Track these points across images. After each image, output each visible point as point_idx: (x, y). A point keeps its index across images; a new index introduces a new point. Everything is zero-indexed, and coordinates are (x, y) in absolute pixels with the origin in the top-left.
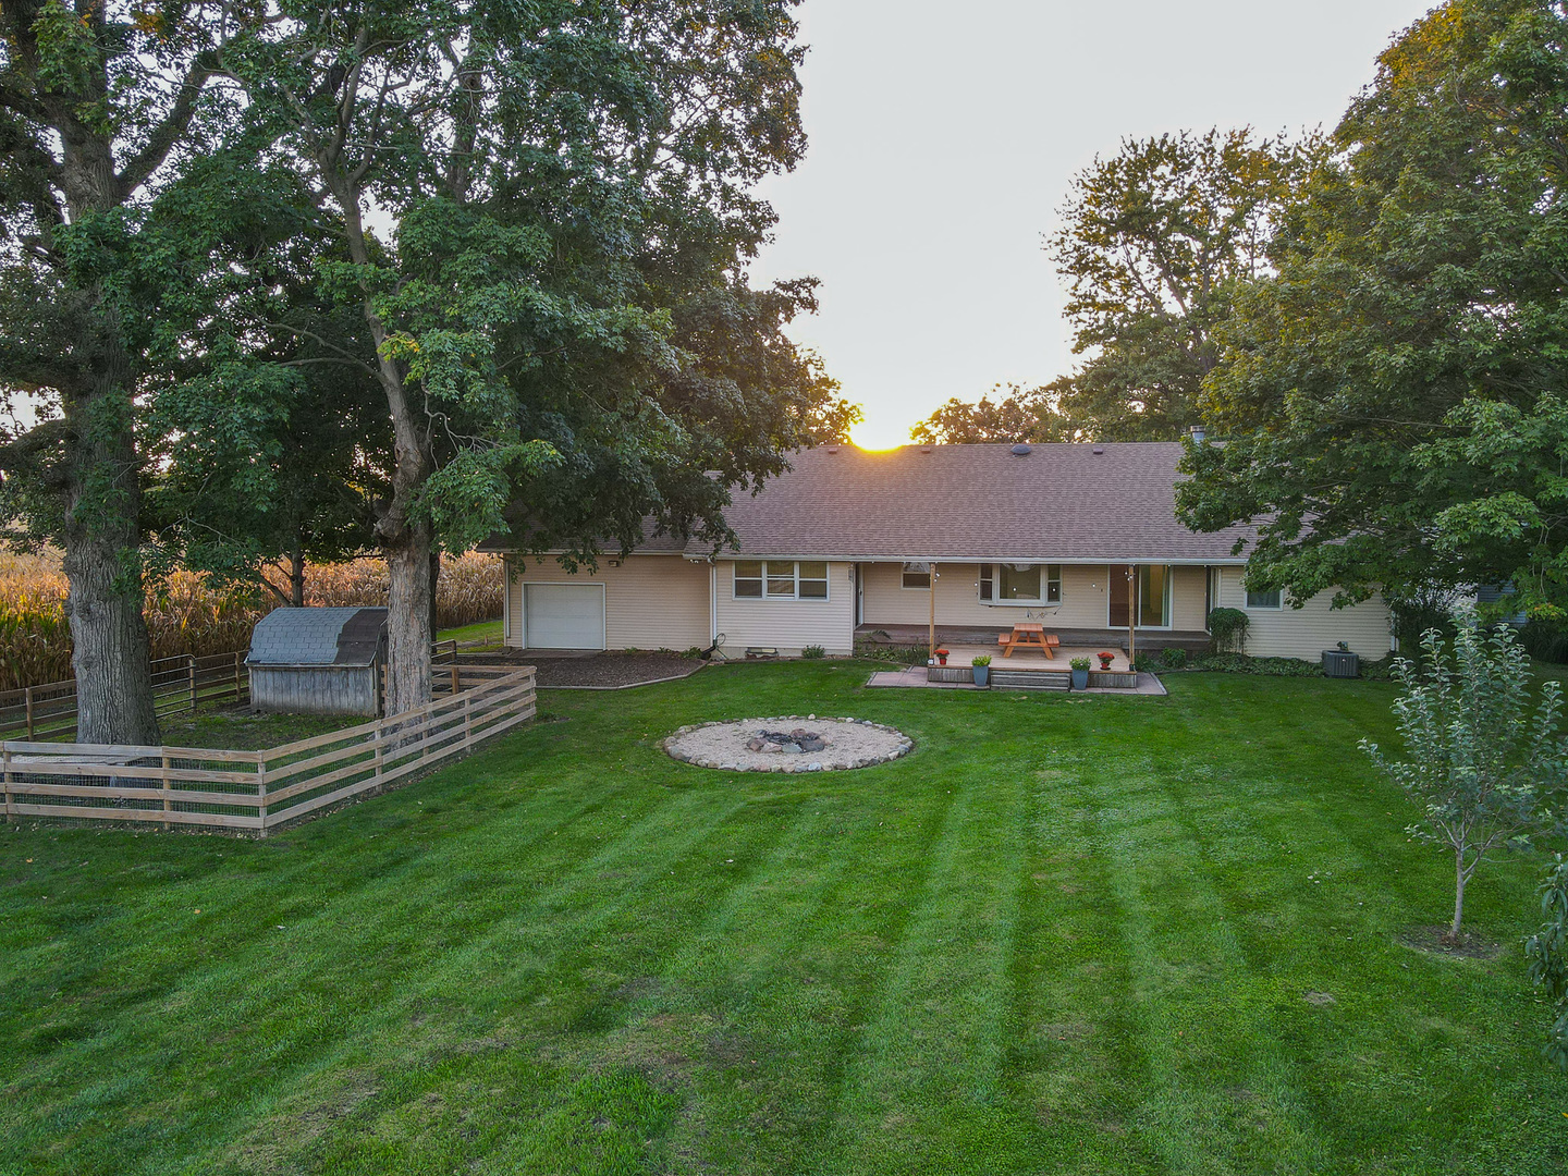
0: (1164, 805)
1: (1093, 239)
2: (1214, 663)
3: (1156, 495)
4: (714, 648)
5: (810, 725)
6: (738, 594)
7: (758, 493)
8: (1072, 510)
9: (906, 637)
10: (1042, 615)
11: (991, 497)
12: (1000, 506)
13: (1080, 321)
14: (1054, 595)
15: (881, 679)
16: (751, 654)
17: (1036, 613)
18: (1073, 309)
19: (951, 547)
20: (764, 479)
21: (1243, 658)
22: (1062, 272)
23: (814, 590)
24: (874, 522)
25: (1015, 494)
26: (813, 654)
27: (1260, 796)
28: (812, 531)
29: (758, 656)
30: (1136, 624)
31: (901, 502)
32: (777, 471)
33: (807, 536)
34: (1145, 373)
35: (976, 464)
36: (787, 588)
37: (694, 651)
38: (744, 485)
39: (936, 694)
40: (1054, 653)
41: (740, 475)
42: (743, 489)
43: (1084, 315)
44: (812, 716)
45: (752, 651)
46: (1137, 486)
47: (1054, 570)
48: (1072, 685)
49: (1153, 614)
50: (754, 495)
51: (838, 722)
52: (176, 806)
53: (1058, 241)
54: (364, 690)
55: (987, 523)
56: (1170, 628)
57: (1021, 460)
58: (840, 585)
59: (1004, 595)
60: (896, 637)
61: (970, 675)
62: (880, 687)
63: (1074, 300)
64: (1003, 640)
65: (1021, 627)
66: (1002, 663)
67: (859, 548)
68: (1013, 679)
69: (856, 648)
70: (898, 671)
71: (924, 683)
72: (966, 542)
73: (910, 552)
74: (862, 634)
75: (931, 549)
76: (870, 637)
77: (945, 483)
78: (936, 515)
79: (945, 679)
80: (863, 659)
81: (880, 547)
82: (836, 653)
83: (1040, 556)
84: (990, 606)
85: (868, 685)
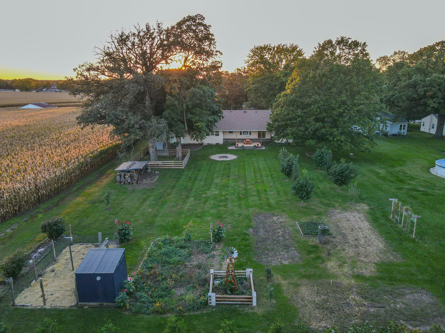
0: (264, 162)
2: (272, 143)
4: (203, 143)
5: (226, 155)
6: (207, 135)
9: (232, 141)
11: (241, 120)
14: (250, 134)
15: (230, 148)
16: (208, 144)
17: (248, 137)
21: (275, 143)
23: (217, 135)
24: (225, 124)
25: (245, 120)
26: (217, 144)
27: (273, 161)
30: (261, 138)
31: (228, 121)
35: (239, 114)
36: (214, 135)
37: (200, 144)
40: (251, 144)
48: (254, 148)
49: (264, 136)
52: (174, 166)
54: (167, 153)
55: (241, 124)
56: (266, 138)
57: (245, 113)
59: (243, 134)
60: (229, 141)
61: (241, 147)
64: (245, 142)
65: (247, 140)
66: (245, 145)
67: (224, 129)
68: (247, 148)
69: (223, 143)
70: (231, 146)
71: (235, 148)
72: (239, 128)
73: (231, 129)
74: (224, 141)
75: (234, 129)
76: (226, 141)
77: (234, 117)
78: (234, 123)
79: (238, 148)
80: (225, 144)
81: (227, 129)
82: (221, 144)
83: (249, 130)
84: (241, 136)
85: (228, 149)
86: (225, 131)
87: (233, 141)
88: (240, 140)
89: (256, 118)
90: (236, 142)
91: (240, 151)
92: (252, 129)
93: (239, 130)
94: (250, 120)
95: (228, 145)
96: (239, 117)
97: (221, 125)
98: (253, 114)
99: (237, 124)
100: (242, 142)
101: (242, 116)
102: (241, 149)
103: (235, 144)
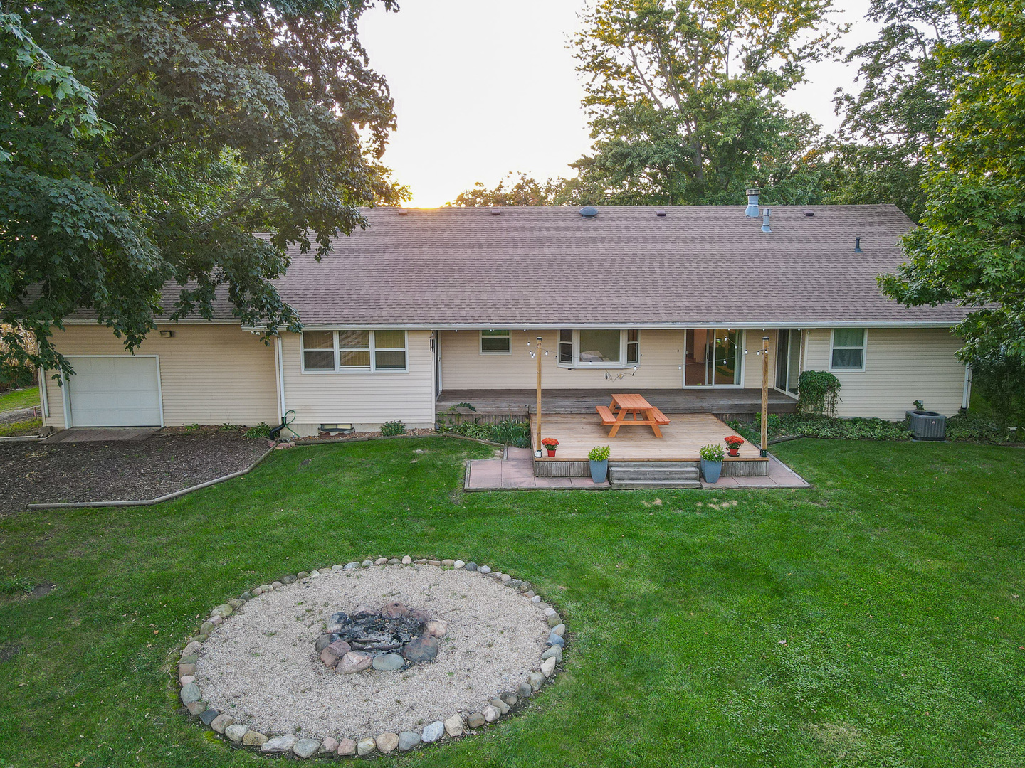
1: (609, 40)
2: (807, 429)
3: (728, 256)
4: (283, 426)
5: (408, 585)
6: (308, 365)
7: (323, 256)
8: (652, 272)
9: (504, 406)
10: (620, 377)
11: (569, 259)
12: (580, 267)
13: (593, 112)
14: (632, 357)
15: (478, 473)
16: (325, 430)
17: (614, 375)
18: (590, 101)
19: (538, 313)
20: (331, 238)
21: (835, 422)
22: (579, 70)
23: (392, 361)
24: (453, 285)
25: (592, 256)
26: (393, 430)
28: (387, 297)
29: (333, 434)
30: (710, 383)
31: (477, 264)
32: (348, 229)
33: (382, 302)
34: (655, 153)
35: (547, 225)
36: (361, 359)
37: (263, 428)
38: (305, 247)
39: (552, 500)
40: (666, 434)
41: (298, 233)
42: (303, 251)
43: (596, 107)
44: (407, 559)
45: (326, 427)
46: (708, 247)
47: (633, 335)
48: (702, 476)
49: (728, 368)
50: (318, 258)
51: (445, 567)
53: (578, 41)
55: (571, 286)
56: (741, 386)
57: (590, 221)
58: (418, 353)
59: (583, 358)
60: (481, 407)
61: (585, 469)
62: (483, 491)
63: (588, 94)
64: (608, 417)
65: (626, 403)
66: (619, 450)
67: (441, 315)
68: (635, 472)
69: (438, 421)
70: (493, 456)
71: (532, 479)
72: (553, 306)
73: (495, 319)
74: (445, 407)
75: (518, 315)
76: (454, 410)
77: (520, 245)
78: (517, 277)
79: (554, 473)
80: (448, 435)
81: (463, 314)
82: (418, 427)
83: (634, 321)
84: (569, 369)
85: (466, 487)
86: (446, 327)
87: (516, 407)
88: (568, 403)
89: (668, 247)
90: (533, 418)
91: (579, 513)
92: (653, 315)
93: (558, 321)
94: (628, 260)
95: (470, 439)
96: (554, 241)
97: (423, 292)
98: (642, 226)
99: (543, 281)
100: (578, 418)
101: (573, 234)
102: (587, 493)
103: (530, 430)
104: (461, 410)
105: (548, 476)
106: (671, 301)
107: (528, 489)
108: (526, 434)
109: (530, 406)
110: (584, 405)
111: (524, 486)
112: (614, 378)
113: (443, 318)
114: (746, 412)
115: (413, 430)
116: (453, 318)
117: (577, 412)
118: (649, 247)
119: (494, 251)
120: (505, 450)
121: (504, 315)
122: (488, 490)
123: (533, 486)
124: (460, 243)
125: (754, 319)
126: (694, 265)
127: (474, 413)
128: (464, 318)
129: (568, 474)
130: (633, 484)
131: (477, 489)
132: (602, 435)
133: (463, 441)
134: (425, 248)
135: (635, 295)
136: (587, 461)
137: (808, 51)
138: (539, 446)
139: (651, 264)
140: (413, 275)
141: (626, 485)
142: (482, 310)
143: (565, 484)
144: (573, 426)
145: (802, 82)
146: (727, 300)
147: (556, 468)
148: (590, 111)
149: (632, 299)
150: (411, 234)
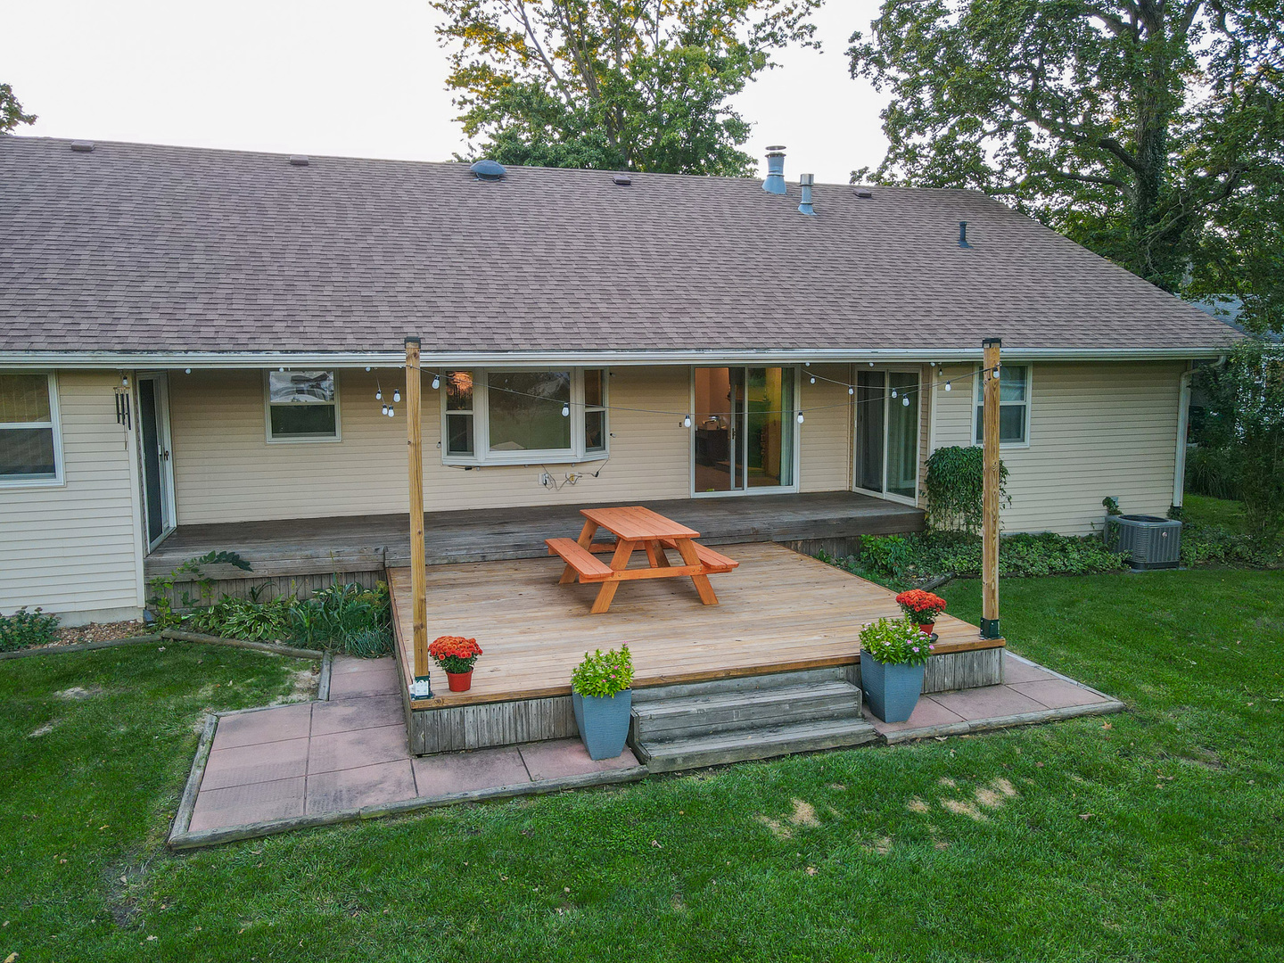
2: (956, 561)
3: (761, 244)
9: (325, 554)
10: (571, 480)
11: (458, 239)
12: (483, 253)
13: (465, 100)
14: (595, 439)
17: (559, 475)
18: (459, 82)
30: (739, 485)
47: (595, 380)
48: (871, 705)
55: (468, 284)
56: (795, 489)
57: (493, 186)
58: (93, 437)
59: (495, 442)
60: (265, 559)
61: (558, 716)
62: (236, 840)
64: (585, 564)
65: (628, 527)
67: (146, 334)
68: (702, 713)
69: (153, 601)
70: (289, 691)
71: (402, 769)
72: (433, 319)
73: (293, 343)
74: (170, 563)
75: (349, 336)
76: (195, 571)
77: (352, 213)
78: (345, 265)
79: (471, 739)
80: (176, 634)
81: (208, 332)
82: (97, 619)
83: (616, 347)
84: (469, 468)
85: (178, 833)
86: (160, 361)
87: (353, 554)
88: (475, 538)
89: (648, 227)
90: (397, 580)
91: (580, 903)
92: (652, 336)
93: (447, 347)
94: (577, 244)
95: (235, 642)
96: (425, 210)
97: (105, 285)
98: (593, 195)
99: (406, 275)
100: (502, 572)
101: (463, 202)
102: (580, 804)
103: (389, 608)
104: (215, 571)
105: (450, 749)
106: (682, 312)
107: (394, 814)
108: (380, 621)
109: (386, 550)
110: (510, 540)
111: (376, 801)
112: (559, 483)
113: (152, 341)
114: (833, 535)
115: (82, 629)
116: (181, 341)
117: (497, 557)
118: (613, 227)
119: (294, 220)
120: (326, 668)
121: (316, 335)
122: (257, 835)
123: (407, 798)
124: (213, 204)
125: (850, 343)
126: (707, 257)
127: (248, 574)
128: (212, 341)
129: (509, 738)
130: (703, 755)
131: (214, 837)
132: (576, 608)
133: (212, 651)
134: (125, 206)
135: (608, 301)
136: (567, 692)
137: (768, 29)
138: (421, 663)
139: (624, 252)
140: (85, 254)
141: (687, 758)
142: (259, 324)
143: (509, 775)
144: (495, 589)
145: (767, 68)
146: (788, 312)
147: (475, 725)
148: (462, 100)
149: (603, 307)
150: (95, 182)
